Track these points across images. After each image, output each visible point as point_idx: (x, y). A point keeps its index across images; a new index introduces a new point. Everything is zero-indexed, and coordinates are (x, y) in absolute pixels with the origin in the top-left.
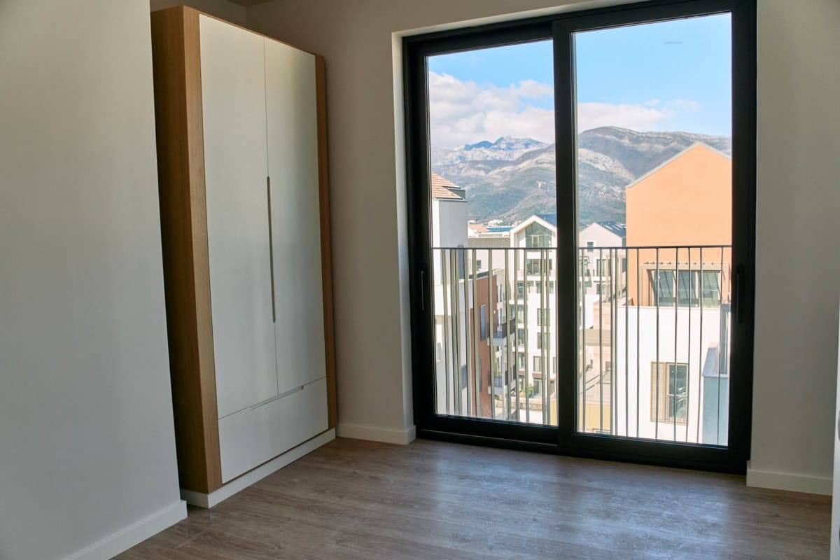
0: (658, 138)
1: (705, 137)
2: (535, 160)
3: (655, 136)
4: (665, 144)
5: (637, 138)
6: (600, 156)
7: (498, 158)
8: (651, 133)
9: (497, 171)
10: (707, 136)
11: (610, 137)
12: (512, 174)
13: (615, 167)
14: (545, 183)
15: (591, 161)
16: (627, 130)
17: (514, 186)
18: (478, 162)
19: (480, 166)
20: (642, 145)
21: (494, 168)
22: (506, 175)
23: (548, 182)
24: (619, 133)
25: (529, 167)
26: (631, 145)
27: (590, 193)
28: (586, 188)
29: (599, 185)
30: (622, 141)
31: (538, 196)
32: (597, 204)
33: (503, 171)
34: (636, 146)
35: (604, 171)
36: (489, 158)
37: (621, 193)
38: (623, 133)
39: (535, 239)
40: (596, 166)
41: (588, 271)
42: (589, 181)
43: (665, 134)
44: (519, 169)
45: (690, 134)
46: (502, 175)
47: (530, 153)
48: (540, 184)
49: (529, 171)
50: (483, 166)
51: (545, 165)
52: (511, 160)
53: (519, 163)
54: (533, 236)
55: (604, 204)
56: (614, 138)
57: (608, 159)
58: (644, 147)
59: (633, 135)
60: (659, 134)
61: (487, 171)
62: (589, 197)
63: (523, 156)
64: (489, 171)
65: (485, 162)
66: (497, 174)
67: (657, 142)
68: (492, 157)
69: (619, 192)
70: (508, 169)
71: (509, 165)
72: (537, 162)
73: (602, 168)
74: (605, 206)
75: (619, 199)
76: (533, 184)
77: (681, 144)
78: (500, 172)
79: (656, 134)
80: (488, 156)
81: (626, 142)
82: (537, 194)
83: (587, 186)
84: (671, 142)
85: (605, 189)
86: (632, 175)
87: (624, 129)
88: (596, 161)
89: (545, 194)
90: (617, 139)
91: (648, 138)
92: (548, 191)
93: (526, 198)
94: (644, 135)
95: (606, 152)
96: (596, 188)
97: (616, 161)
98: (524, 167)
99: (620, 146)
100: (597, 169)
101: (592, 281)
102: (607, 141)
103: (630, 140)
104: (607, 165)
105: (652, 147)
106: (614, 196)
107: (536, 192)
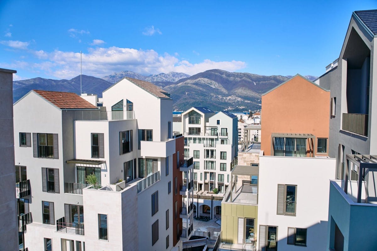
0: (238, 75)
1: (257, 76)
2: (185, 82)
3: (237, 74)
4: (241, 78)
5: (229, 75)
6: (213, 82)
7: (168, 81)
8: (235, 73)
9: (168, 86)
10: (258, 75)
11: (217, 74)
12: (174, 88)
13: (219, 87)
14: (189, 93)
15: (209, 84)
16: (224, 71)
17: (175, 94)
18: (159, 82)
19: (160, 84)
20: (231, 78)
21: (167, 85)
22: (172, 88)
23: (190, 92)
24: (221, 72)
25: (182, 85)
26: (226, 78)
27: (208, 98)
28: (206, 95)
29: (212, 94)
30: (223, 76)
31: (186, 98)
32: (211, 103)
33: (171, 87)
34: (228, 78)
35: (215, 89)
36: (164, 81)
37: (222, 98)
38: (223, 72)
39: (193, 118)
40: (211, 86)
41: (217, 133)
42: (208, 92)
43: (240, 73)
44: (178, 86)
45: (251, 74)
46: (170, 88)
47: (183, 79)
48: (187, 93)
49: (182, 87)
50: (161, 84)
51: (189, 85)
52: (174, 82)
53: (178, 84)
54: (192, 117)
55: (214, 103)
56: (219, 74)
57: (216, 83)
58: (232, 78)
59: (227, 73)
60: (238, 73)
61: (163, 87)
62: (208, 100)
63: (179, 81)
64: (165, 86)
65: (162, 82)
66: (168, 88)
67: (237, 77)
68: (166, 80)
69: (221, 98)
70: (173, 86)
71: (173, 84)
72: (185, 83)
73: (214, 87)
74: (215, 104)
75: (221, 101)
76: (184, 93)
77: (247, 78)
78: (169, 87)
79: (237, 73)
80: (164, 80)
81: (224, 76)
82: (185, 97)
83: (207, 94)
84: (243, 77)
85: (215, 96)
86: (226, 90)
87: (223, 71)
88: (211, 84)
89: (189, 98)
90: (220, 75)
91: (233, 75)
92: (190, 96)
93: (180, 99)
94: (232, 74)
95: (215, 80)
96: (211, 95)
97: (220, 84)
98: (180, 85)
99: (221, 78)
100: (212, 87)
101: (219, 138)
102: (216, 76)
103: (226, 75)
104: (216, 86)
105: (235, 79)
106: (219, 100)
107: (185, 96)
